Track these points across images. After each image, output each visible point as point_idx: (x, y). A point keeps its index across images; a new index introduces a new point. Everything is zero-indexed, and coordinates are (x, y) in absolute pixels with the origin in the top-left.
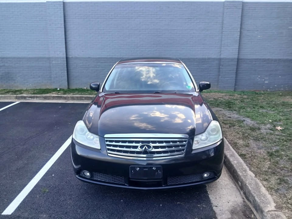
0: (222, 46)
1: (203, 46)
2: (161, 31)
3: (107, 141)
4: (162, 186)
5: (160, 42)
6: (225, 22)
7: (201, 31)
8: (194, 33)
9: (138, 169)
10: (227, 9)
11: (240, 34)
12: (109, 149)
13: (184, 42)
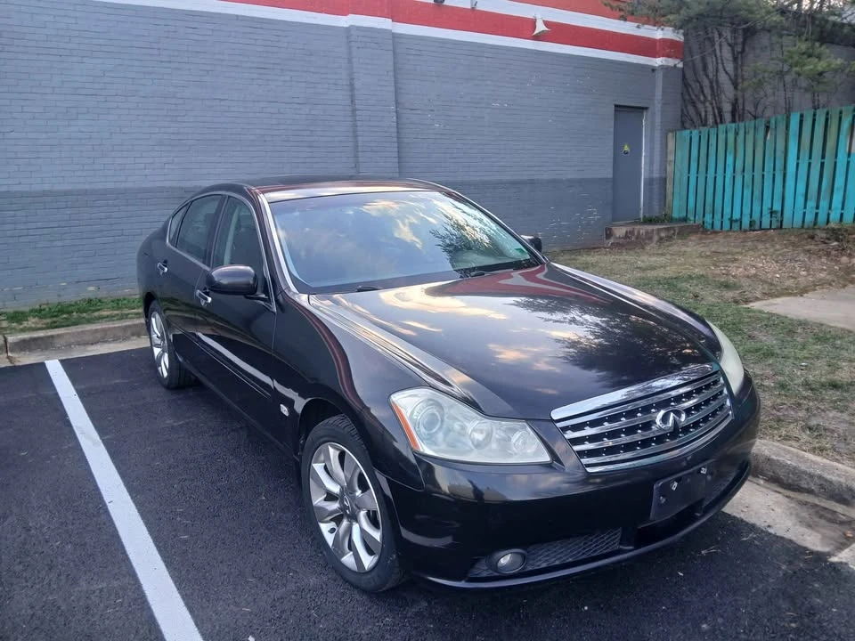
0: (360, 149)
1: (308, 150)
2: (181, 101)
3: (565, 429)
4: (697, 519)
5: (180, 137)
6: (357, 84)
7: (298, 106)
8: (280, 113)
9: (676, 484)
10: (358, 48)
11: (397, 118)
12: (581, 454)
13: (253, 137)
